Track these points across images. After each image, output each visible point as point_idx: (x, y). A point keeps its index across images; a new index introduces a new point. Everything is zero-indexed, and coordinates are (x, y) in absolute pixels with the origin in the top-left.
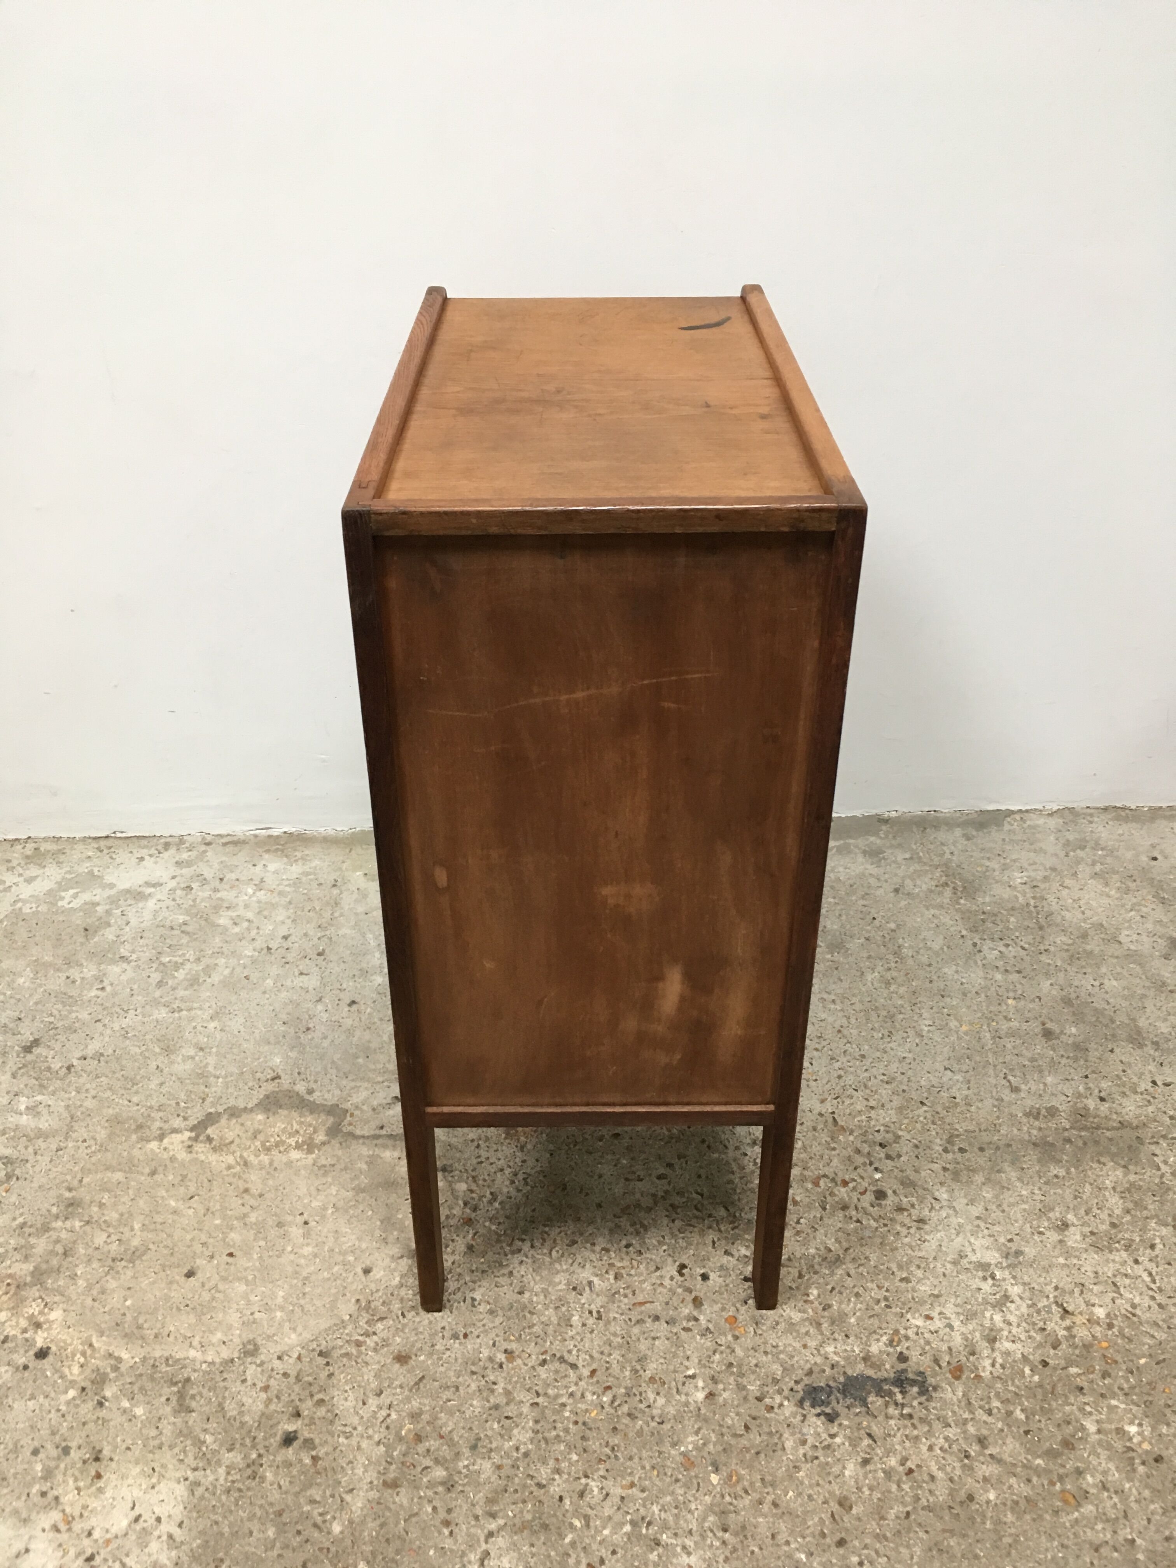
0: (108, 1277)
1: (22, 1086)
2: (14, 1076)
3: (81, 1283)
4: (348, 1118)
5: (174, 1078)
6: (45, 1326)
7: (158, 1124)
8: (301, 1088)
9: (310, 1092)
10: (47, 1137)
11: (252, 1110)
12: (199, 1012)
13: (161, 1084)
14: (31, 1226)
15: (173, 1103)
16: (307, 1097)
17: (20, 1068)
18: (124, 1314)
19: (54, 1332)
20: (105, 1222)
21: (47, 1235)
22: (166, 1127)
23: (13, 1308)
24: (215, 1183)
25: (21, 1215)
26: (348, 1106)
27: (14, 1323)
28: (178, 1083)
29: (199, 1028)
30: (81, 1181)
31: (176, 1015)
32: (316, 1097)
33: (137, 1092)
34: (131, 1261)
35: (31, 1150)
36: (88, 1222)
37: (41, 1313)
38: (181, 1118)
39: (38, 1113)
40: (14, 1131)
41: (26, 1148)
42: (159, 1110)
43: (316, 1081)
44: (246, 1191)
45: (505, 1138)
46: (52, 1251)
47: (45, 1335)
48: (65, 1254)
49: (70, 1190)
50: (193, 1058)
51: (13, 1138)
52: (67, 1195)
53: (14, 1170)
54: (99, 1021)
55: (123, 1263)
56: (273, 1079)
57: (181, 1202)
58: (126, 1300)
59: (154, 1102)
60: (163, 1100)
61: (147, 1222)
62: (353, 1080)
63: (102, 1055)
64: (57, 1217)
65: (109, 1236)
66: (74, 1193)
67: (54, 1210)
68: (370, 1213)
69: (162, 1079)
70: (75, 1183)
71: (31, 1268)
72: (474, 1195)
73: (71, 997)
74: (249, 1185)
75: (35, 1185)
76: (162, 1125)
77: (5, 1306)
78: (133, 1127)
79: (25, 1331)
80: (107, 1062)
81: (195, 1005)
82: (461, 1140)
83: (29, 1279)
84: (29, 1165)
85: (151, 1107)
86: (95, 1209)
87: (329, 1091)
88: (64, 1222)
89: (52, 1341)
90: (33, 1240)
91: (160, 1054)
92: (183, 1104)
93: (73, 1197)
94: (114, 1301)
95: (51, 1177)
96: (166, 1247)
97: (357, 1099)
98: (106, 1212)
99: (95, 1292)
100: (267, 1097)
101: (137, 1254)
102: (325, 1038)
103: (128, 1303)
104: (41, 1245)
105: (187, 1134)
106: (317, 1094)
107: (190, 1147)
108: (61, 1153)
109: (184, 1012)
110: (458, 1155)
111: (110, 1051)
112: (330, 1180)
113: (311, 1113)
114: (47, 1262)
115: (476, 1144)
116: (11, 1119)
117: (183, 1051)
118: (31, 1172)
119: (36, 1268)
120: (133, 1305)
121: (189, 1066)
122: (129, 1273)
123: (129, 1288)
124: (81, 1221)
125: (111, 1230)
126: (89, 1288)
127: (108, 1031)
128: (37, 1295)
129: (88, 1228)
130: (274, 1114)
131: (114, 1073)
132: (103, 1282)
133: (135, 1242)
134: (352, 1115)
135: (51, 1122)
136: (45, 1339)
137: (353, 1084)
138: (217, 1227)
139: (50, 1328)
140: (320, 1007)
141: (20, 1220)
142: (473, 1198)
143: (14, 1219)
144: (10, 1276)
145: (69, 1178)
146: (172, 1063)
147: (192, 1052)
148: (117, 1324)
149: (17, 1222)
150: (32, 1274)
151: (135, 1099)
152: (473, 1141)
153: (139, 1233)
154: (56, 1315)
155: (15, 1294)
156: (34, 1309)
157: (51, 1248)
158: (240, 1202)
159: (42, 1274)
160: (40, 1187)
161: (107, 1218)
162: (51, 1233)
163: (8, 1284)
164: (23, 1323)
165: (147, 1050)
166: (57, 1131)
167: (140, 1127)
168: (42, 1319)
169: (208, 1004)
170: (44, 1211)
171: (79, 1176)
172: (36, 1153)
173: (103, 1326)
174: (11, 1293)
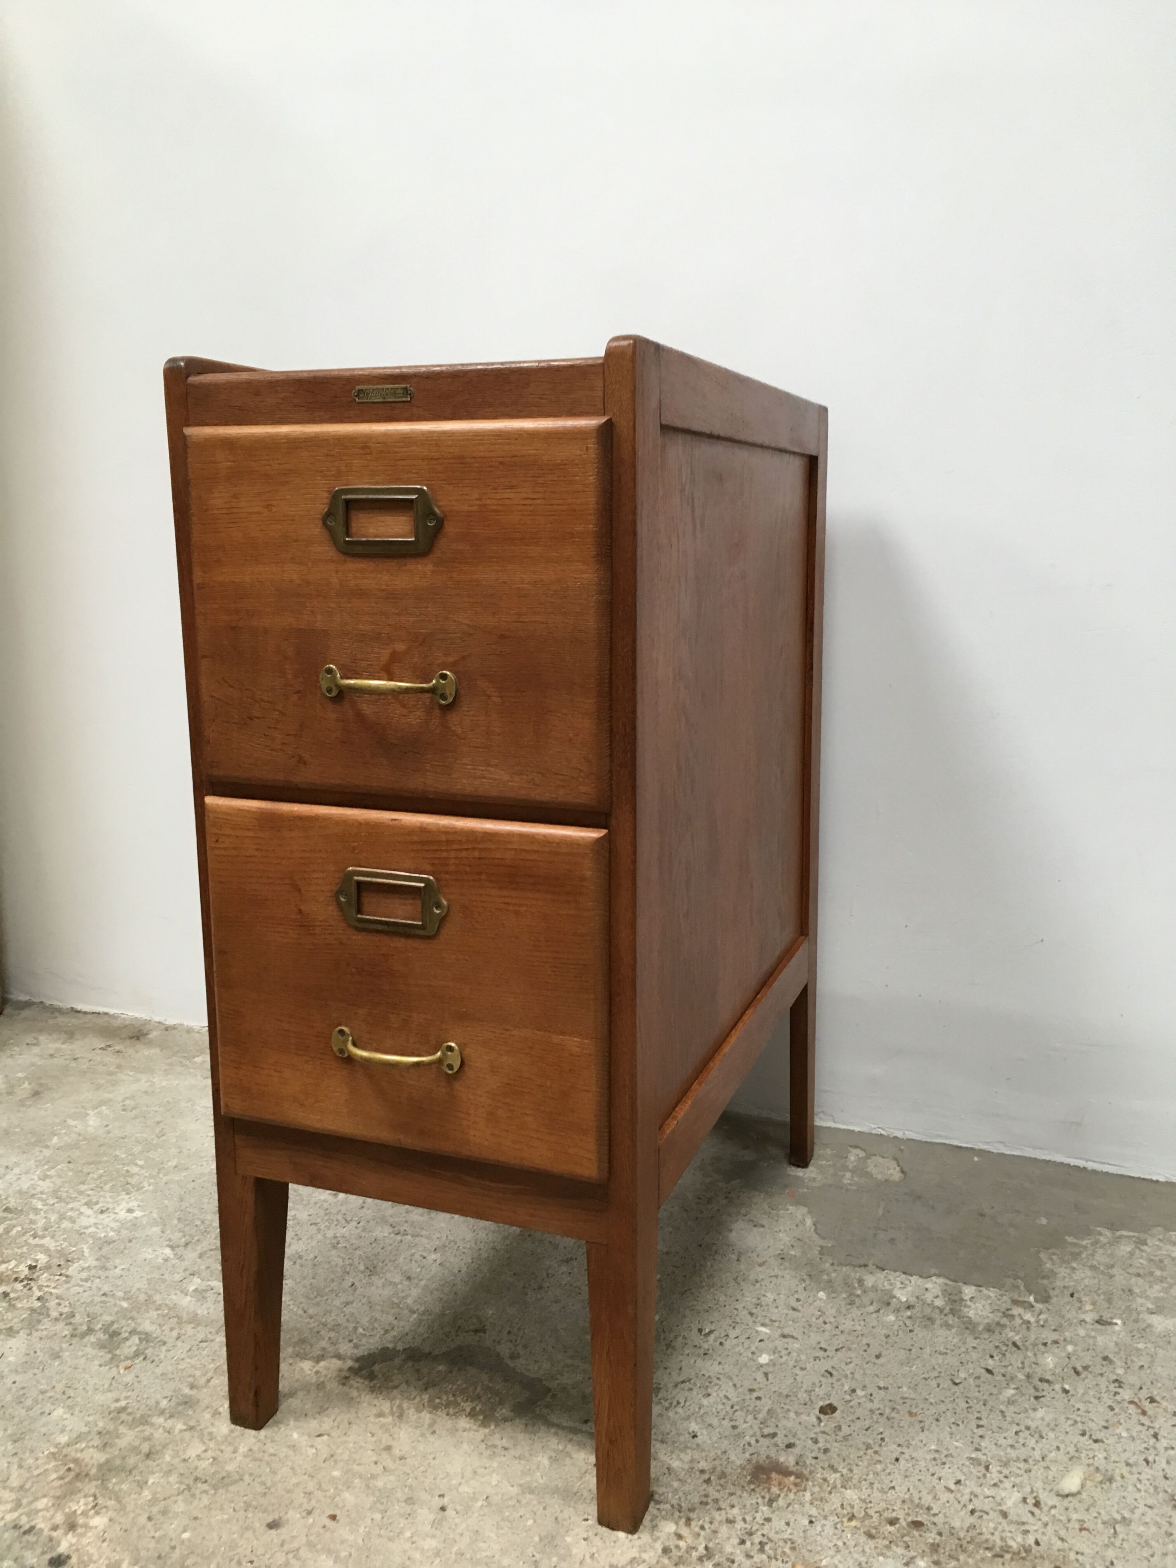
0: (180, 1498)
1: (203, 1267)
2: (201, 1256)
3: (147, 1494)
4: (548, 1399)
5: (364, 1301)
6: (79, 1530)
7: (324, 1343)
8: (504, 1349)
9: (514, 1356)
10: (198, 1325)
11: (435, 1358)
12: (425, 1241)
13: (347, 1304)
14: (130, 1414)
15: (351, 1326)
16: (509, 1362)
17: (211, 1250)
18: (174, 1548)
19: (85, 1541)
20: (210, 1433)
21: (141, 1428)
22: (331, 1349)
23: (58, 1498)
24: (355, 1427)
25: (126, 1398)
26: (553, 1385)
27: (48, 1515)
28: (366, 1307)
29: (417, 1256)
30: (209, 1381)
31: (399, 1238)
32: (519, 1365)
33: (318, 1304)
34: (215, 1488)
35: (175, 1334)
36: (191, 1428)
37: (85, 1514)
38: (351, 1345)
39: (204, 1298)
40: (170, 1309)
41: (172, 1329)
42: (332, 1330)
43: (525, 1347)
44: (388, 1448)
45: (750, 1482)
46: (136, 1448)
47: (74, 1540)
48: (148, 1456)
49: (192, 1387)
50: (396, 1284)
51: (163, 1316)
52: (187, 1391)
53: (146, 1349)
54: (316, 1224)
55: (205, 1487)
56: (476, 1331)
57: (306, 1437)
58: (184, 1531)
59: (330, 1319)
60: (341, 1320)
61: (255, 1448)
62: (572, 1357)
63: (300, 1257)
64: (162, 1412)
65: (206, 1451)
66: (193, 1392)
67: (164, 1403)
68: (530, 1522)
69: (351, 1298)
70: (203, 1381)
71: (103, 1460)
72: (682, 1544)
73: (300, 1195)
74: (393, 1444)
75: (159, 1371)
76: (327, 1346)
77: (52, 1493)
78: (295, 1339)
79: (55, 1528)
80: (302, 1266)
81: (424, 1233)
82: (686, 1467)
83: (93, 1471)
84: (164, 1348)
85: (325, 1325)
86: (207, 1416)
87: (536, 1362)
88: (166, 1420)
89: (77, 1550)
90: (122, 1429)
91: (363, 1272)
92: (361, 1330)
93: (191, 1396)
94: (172, 1527)
95: (180, 1367)
96: (263, 1483)
97: (567, 1379)
98: (217, 1423)
99: (155, 1510)
100: (460, 1348)
101: (226, 1481)
102: (557, 1301)
103: (186, 1536)
104: (128, 1437)
105: (350, 1363)
106: (522, 1361)
107: (346, 1378)
108: (204, 1344)
109: (409, 1237)
110: (676, 1484)
111: (312, 1256)
112: (495, 1464)
113: (505, 1381)
114: (124, 1458)
115: (706, 1476)
116: (174, 1297)
117: (388, 1275)
118: (162, 1357)
119: (108, 1461)
120: (189, 1540)
121: (387, 1292)
122: (205, 1500)
123: (196, 1518)
124: (185, 1424)
125: (212, 1445)
126: (153, 1501)
127: (320, 1237)
128: (92, 1492)
129: (187, 1435)
130: (460, 1370)
131: (304, 1278)
132: (169, 1501)
133: (230, 1467)
134: (554, 1396)
135: (211, 1311)
136: (71, 1545)
137: (569, 1361)
138: (333, 1480)
139: (82, 1535)
140: (564, 1268)
141: (123, 1403)
142: (677, 1547)
143: (117, 1400)
144: (76, 1461)
145: (198, 1373)
146: (370, 1284)
147: (397, 1278)
148: (159, 1557)
149: (118, 1405)
150: (100, 1467)
151: (311, 1311)
152: (702, 1472)
153: (239, 1458)
154: (99, 1522)
155: (70, 1483)
156: (79, 1505)
157: (137, 1443)
158: (374, 1459)
159: (110, 1470)
160: (162, 1375)
161: (214, 1430)
162: (146, 1427)
163: (69, 1469)
164: (59, 1518)
165: (351, 1265)
166: (212, 1321)
167: (303, 1341)
168: (81, 1521)
169: (438, 1235)
170: (152, 1402)
171: (210, 1374)
172: (178, 1338)
173: (143, 1553)
174: (66, 1480)
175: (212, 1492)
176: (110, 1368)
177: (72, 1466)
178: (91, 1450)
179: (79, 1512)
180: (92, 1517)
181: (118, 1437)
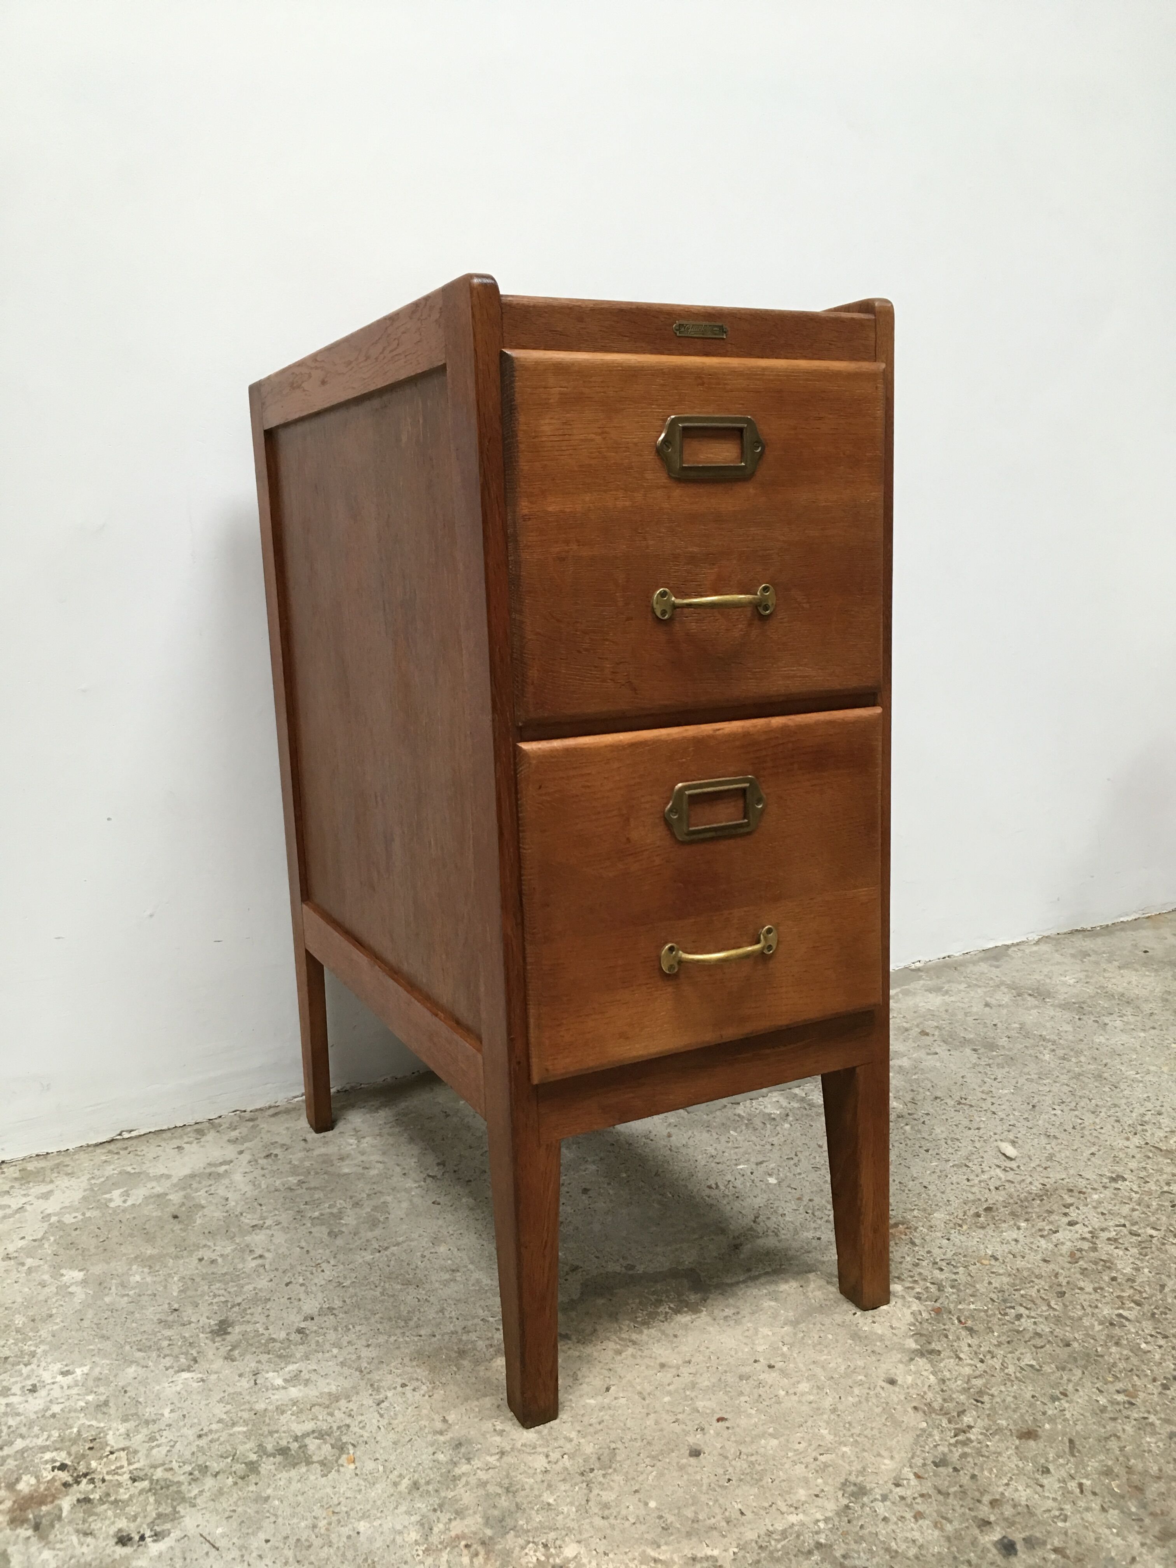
175: (610, 1471)
176: (338, 1471)
177: (463, 1543)
178: (454, 1523)
179: (543, 1558)
180: (561, 1553)
181: (457, 1501)
